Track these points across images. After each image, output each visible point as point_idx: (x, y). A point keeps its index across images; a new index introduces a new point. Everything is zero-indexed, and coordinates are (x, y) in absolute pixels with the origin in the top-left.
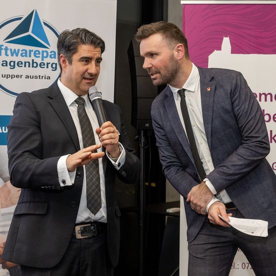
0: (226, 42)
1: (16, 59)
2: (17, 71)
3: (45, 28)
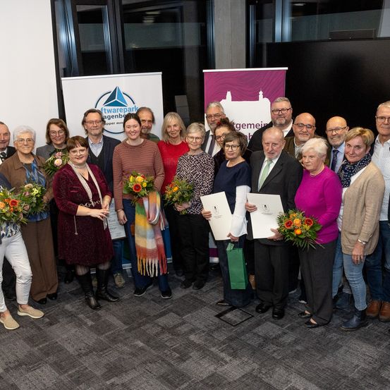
0: (229, 94)
1: (111, 114)
2: (112, 120)
3: (124, 96)
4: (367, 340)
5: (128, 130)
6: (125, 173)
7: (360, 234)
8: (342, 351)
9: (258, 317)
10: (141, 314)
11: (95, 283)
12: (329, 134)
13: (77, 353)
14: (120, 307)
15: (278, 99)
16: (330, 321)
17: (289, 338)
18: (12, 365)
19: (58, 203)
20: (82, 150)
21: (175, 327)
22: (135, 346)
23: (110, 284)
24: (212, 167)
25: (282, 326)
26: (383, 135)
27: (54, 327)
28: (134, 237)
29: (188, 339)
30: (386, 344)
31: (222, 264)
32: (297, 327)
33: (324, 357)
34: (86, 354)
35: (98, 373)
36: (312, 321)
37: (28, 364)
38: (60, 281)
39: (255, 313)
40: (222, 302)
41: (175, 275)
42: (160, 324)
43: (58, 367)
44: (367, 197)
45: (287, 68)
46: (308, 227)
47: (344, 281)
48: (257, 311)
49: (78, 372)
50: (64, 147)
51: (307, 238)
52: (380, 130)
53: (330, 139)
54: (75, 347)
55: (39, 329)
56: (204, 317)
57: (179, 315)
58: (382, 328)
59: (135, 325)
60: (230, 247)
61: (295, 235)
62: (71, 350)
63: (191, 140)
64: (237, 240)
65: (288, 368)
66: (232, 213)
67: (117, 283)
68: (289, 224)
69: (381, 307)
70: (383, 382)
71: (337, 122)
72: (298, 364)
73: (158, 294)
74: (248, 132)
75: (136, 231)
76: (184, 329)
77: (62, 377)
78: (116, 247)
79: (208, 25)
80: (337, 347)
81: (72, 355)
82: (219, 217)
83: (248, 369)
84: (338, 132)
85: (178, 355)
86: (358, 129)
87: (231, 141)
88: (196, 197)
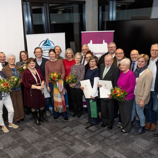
0: (91, 41)
1: (45, 49)
2: (46, 52)
3: (50, 42)
4: (145, 138)
5: (50, 56)
6: (49, 72)
7: (143, 96)
8: (135, 142)
9: (102, 129)
10: (56, 127)
11: (38, 115)
12: (131, 56)
13: (31, 142)
14: (48, 124)
15: (111, 43)
16: (130, 131)
17: (114, 137)
18: (6, 146)
19: (24, 84)
20: (33, 63)
21: (70, 132)
22: (54, 140)
23: (44, 115)
24: (84, 70)
25: (111, 132)
26: (153, 57)
27: (23, 132)
28: (53, 97)
29: (74, 137)
30: (152, 140)
31: (88, 108)
32: (117, 133)
33: (128, 145)
34: (35, 142)
35: (39, 150)
36: (123, 130)
37: (12, 146)
38: (25, 114)
39: (101, 127)
40: (88, 123)
41: (70, 112)
42: (63, 131)
43: (24, 147)
44: (146, 81)
45: (114, 31)
46: (122, 94)
47: (136, 115)
48: (102, 126)
49: (32, 149)
50: (27, 62)
51: (122, 98)
52: (152, 55)
53: (132, 59)
54: (31, 139)
55: (17, 132)
56: (81, 128)
57: (71, 127)
58: (151, 133)
59: (54, 131)
60: (91, 101)
61: (117, 96)
62: (29, 141)
63: (76, 59)
64: (94, 99)
65: (113, 149)
66: (92, 88)
67: (47, 115)
68: (115, 92)
69: (151, 125)
70: (151, 155)
71: (134, 52)
72: (118, 148)
73: (63, 119)
74: (99, 56)
75: (54, 95)
76: (73, 133)
77: (26, 151)
78: (47, 101)
79: (83, 14)
80: (133, 141)
81: (29, 143)
82: (87, 89)
83: (98, 149)
84: (135, 56)
85: (70, 143)
86: (142, 55)
87: (92, 60)
88: (78, 82)
